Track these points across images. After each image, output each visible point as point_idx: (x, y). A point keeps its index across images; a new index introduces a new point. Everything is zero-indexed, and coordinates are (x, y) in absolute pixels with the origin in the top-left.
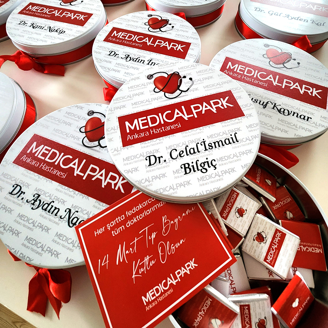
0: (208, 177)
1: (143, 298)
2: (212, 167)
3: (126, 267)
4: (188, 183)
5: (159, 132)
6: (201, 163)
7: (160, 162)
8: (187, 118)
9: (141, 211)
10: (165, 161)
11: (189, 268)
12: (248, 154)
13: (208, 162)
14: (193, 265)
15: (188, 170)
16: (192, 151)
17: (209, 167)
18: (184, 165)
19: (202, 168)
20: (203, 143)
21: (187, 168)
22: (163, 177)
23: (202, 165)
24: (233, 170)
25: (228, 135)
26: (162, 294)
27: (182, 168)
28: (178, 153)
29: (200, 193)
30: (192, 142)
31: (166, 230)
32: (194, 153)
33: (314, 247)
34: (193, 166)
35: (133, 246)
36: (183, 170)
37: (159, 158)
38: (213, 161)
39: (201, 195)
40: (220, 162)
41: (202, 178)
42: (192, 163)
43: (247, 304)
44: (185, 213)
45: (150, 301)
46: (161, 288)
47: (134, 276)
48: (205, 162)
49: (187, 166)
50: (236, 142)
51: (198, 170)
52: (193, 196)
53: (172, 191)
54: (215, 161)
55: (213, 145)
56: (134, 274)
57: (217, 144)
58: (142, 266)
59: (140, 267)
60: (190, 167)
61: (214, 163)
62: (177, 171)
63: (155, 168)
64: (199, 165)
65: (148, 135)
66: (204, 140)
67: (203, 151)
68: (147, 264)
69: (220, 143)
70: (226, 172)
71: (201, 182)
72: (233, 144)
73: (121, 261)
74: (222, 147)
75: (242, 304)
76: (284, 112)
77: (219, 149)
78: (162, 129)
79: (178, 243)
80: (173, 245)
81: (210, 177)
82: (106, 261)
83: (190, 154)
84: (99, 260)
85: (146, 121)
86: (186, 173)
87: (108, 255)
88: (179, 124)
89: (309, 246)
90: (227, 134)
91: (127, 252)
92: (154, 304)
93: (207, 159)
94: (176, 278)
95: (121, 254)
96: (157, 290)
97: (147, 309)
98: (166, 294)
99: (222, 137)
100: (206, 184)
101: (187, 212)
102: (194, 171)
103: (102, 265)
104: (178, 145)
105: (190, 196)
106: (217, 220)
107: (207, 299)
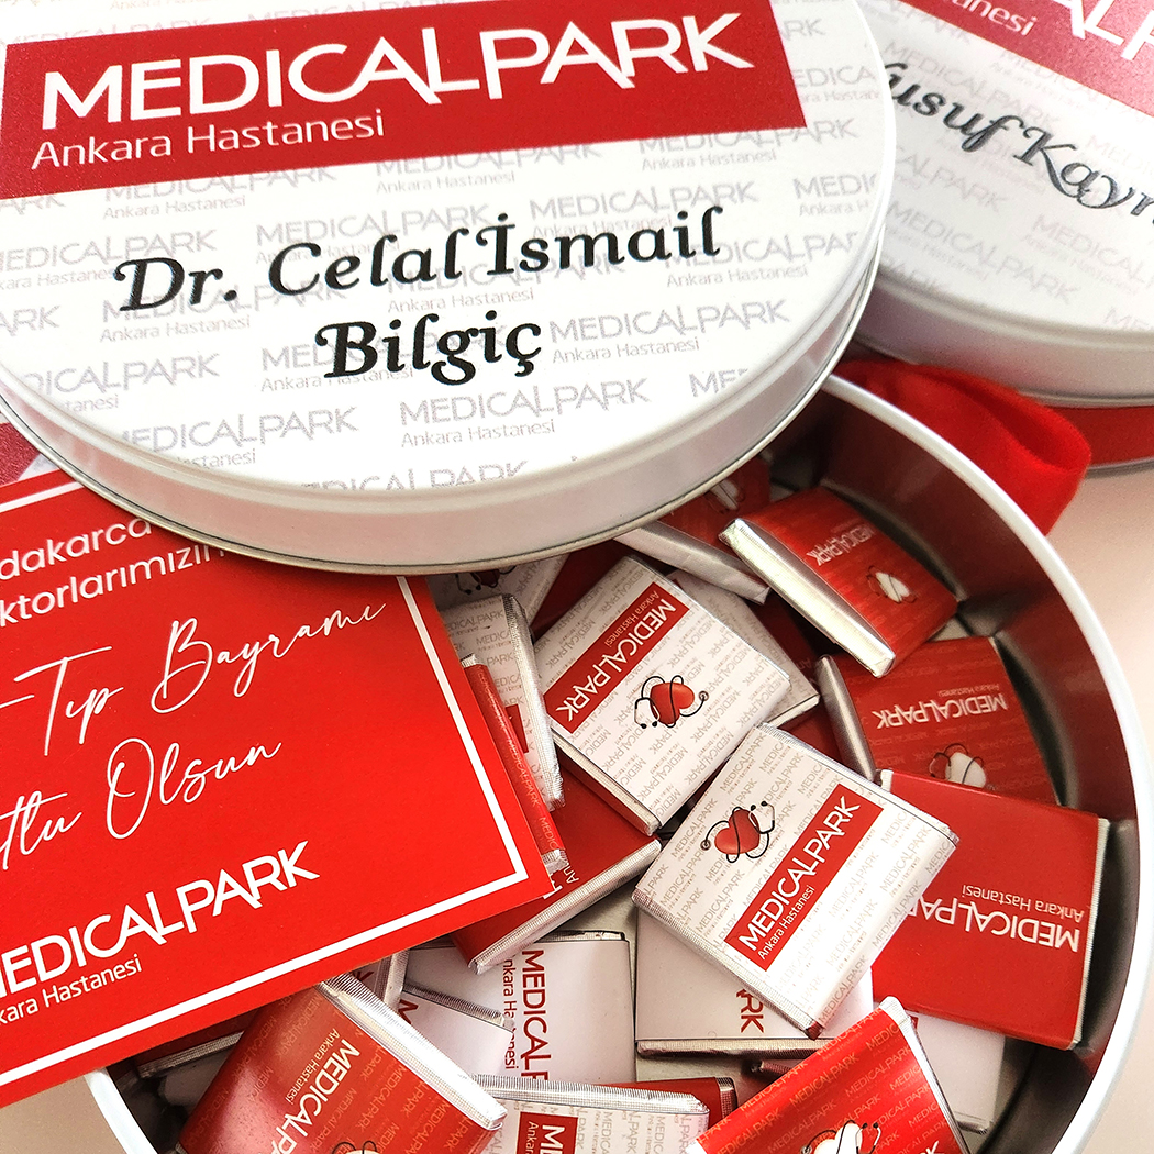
0: (464, 408)
2: (509, 364)
4: (339, 420)
5: (236, 146)
6: (449, 334)
7: (196, 298)
8: (438, 94)
9: (53, 576)
10: (231, 295)
11: (264, 881)
12: (754, 322)
13: (490, 334)
14: (291, 871)
15: (355, 359)
16: (412, 266)
17: (490, 356)
18: (343, 329)
19: (444, 358)
20: (491, 237)
21: (353, 345)
22: (195, 372)
23: (449, 341)
24: (631, 391)
25: (662, 213)
26: (75, 972)
27: (321, 341)
28: (321, 265)
29: (393, 478)
30: (426, 220)
31: (179, 687)
32: (425, 274)
34: (393, 344)
36: (328, 353)
37: (200, 278)
38: (525, 334)
39: (395, 486)
40: (567, 344)
41: (429, 409)
42: (396, 324)
43: (564, 1112)
44: (315, 624)
46: (77, 945)
48: (474, 332)
49: (356, 335)
50: (701, 256)
51: (419, 363)
52: (349, 486)
53: (226, 446)
54: (536, 330)
55: (554, 252)
57: (577, 250)
60: (372, 344)
61: (526, 343)
62: (289, 355)
63: (160, 322)
64: (430, 341)
65: (168, 152)
66: (503, 217)
67: (481, 275)
68: (25, 829)
69: (601, 248)
70: (581, 396)
71: (417, 427)
72: (678, 261)
74: (602, 267)
75: (536, 1109)
76: (1082, 186)
77: (582, 276)
78: (262, 135)
79: (232, 760)
81: (481, 406)
83: (393, 281)
85: (176, 82)
86: (340, 369)
88: (379, 119)
90: (656, 208)
92: (17, 1012)
93: (491, 315)
94: (171, 913)
96: (53, 956)
98: (100, 980)
99: (621, 217)
100: (445, 438)
101: (328, 624)
102: (394, 365)
104: (334, 228)
105: (325, 486)
107: (336, 1048)
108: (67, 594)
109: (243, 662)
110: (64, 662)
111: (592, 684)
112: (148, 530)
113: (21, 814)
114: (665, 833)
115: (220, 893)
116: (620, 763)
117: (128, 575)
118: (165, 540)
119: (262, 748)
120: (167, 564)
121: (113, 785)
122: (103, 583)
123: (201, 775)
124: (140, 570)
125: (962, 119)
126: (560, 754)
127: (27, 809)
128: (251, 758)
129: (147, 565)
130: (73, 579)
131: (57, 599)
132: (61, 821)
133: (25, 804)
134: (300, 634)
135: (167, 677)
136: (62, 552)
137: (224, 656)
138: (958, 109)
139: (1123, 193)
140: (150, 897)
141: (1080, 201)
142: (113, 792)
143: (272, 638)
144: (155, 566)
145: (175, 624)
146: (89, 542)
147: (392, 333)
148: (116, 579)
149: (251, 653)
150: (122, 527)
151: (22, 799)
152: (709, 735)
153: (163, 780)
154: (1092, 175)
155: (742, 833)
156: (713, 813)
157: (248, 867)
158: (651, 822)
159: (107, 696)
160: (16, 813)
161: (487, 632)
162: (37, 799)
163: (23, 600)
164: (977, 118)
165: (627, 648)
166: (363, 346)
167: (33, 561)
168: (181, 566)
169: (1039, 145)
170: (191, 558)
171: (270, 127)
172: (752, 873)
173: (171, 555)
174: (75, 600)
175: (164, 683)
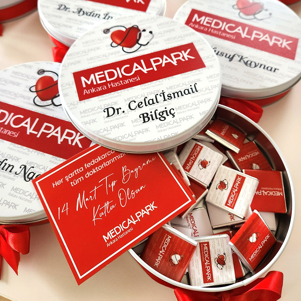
0: (166, 124)
1: (104, 237)
2: (171, 116)
3: (86, 213)
4: (147, 130)
5: (117, 86)
6: (160, 112)
7: (118, 113)
8: (147, 71)
9: (100, 163)
10: (124, 112)
11: (149, 210)
12: (207, 102)
13: (166, 111)
14: (153, 207)
15: (146, 119)
16: (151, 102)
17: (168, 115)
18: (143, 114)
19: (160, 117)
20: (162, 95)
21: (145, 117)
22: (122, 126)
23: (160, 113)
24: (191, 117)
25: (188, 86)
26: (122, 232)
27: (140, 117)
28: (136, 104)
29: (158, 138)
30: (151, 93)
31: (126, 178)
32: (153, 103)
33: (275, 191)
34: (152, 115)
35: (92, 194)
36: (142, 119)
37: (118, 109)
38: (172, 110)
39: (159, 140)
40: (179, 111)
41: (160, 126)
42: (151, 112)
43: (206, 241)
44: (145, 163)
45: (111, 238)
46: (121, 227)
47: (94, 219)
48: (164, 111)
49: (145, 115)
50: (196, 92)
51: (157, 118)
52: (152, 141)
53: (130, 138)
54: (173, 110)
55: (172, 95)
56: (94, 217)
57: (176, 94)
58: (103, 210)
59: (100, 212)
60: (148, 116)
61: (172, 112)
62: (136, 120)
63: (114, 118)
64: (157, 114)
65: (106, 88)
66: (163, 91)
67: (162, 101)
68: (107, 208)
69: (180, 93)
70: (184, 119)
71: (159, 129)
72: (192, 94)
73: (81, 207)
74: (181, 97)
75: (202, 242)
76: (250, 64)
77: (178, 99)
78: (120, 83)
79: (138, 189)
80: (133, 191)
81: (169, 124)
82: (65, 208)
83: (149, 105)
84: (59, 208)
85: (103, 76)
86: (144, 122)
87: (67, 203)
88: (138, 77)
89: (270, 191)
90: (186, 85)
91: (87, 199)
92: (114, 241)
93: (166, 108)
94: (135, 219)
95: (80, 202)
96: (118, 230)
97: (108, 245)
98: (127, 233)
99: (181, 88)
100: (164, 130)
101: (147, 162)
102: (153, 119)
103: (62, 212)
104: (137, 97)
105: (148, 141)
106: (179, 171)
107: (167, 237)
108: (104, 165)
109: (135, 172)
110: (106, 177)
111: (190, 163)
112: (114, 152)
113: (106, 206)
114: (209, 187)
115: (142, 213)
116: (199, 176)
117: (113, 160)
118: (118, 153)
119: (142, 186)
120: (119, 157)
121: (120, 198)
122: (109, 162)
123: (134, 193)
124: (115, 159)
125: (228, 56)
126: (188, 177)
127: (107, 205)
128: (141, 188)
129: (115, 158)
130: (104, 163)
131: (102, 167)
132: (113, 206)
133: (106, 204)
134: (143, 165)
135: (124, 177)
136: (101, 158)
137: (132, 171)
138: (227, 54)
139: (257, 64)
140: (131, 216)
141: (251, 67)
142: (120, 199)
143: (139, 166)
144: (117, 158)
145: (123, 167)
146: (105, 156)
147: (151, 114)
148: (111, 161)
149: (136, 170)
150: (110, 152)
151: (105, 203)
152: (212, 169)
153: (128, 195)
154: (251, 62)
155: (222, 185)
156: (216, 183)
157: (146, 208)
158: (206, 186)
159: (115, 182)
160: (105, 206)
161: (171, 158)
162: (108, 203)
163: (96, 168)
164: (230, 56)
165: (194, 156)
166: (147, 117)
167: (96, 161)
168: (121, 157)
169: (242, 58)
170: (122, 155)
171: (121, 81)
172: (226, 192)
173: (119, 155)
174: (105, 166)
175: (124, 178)
